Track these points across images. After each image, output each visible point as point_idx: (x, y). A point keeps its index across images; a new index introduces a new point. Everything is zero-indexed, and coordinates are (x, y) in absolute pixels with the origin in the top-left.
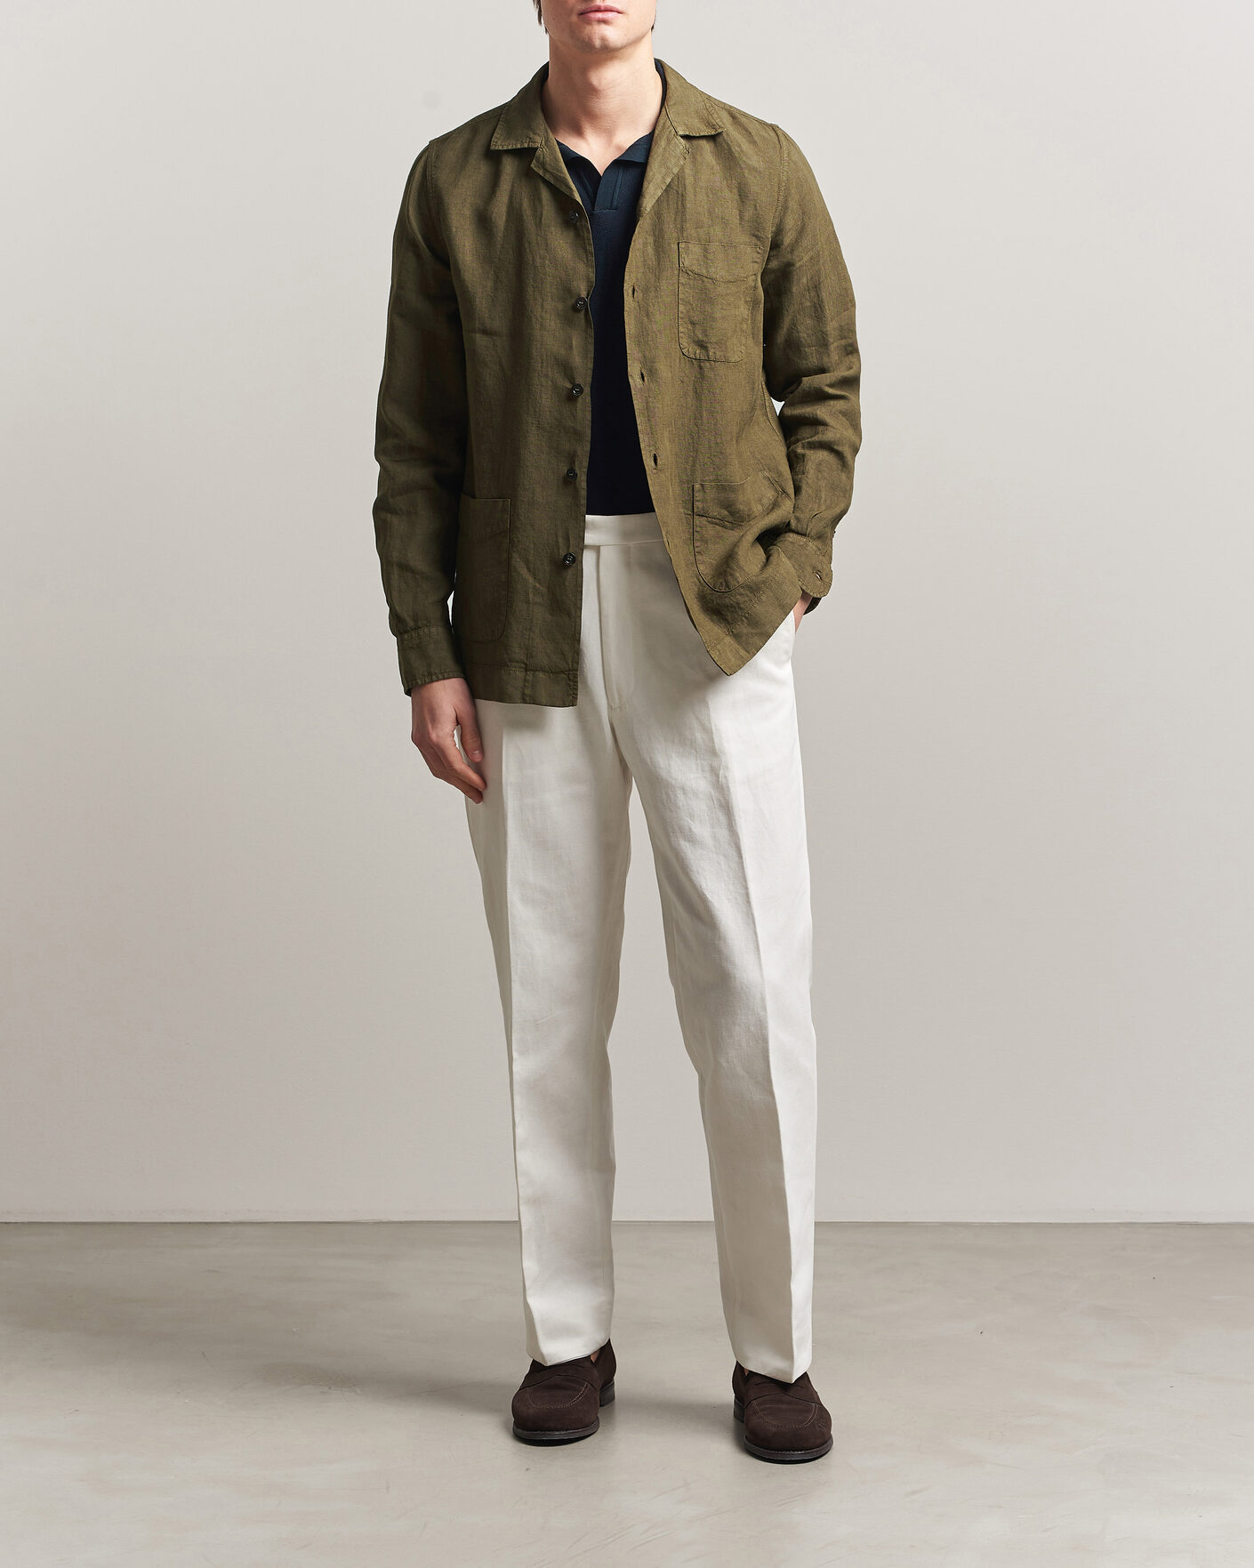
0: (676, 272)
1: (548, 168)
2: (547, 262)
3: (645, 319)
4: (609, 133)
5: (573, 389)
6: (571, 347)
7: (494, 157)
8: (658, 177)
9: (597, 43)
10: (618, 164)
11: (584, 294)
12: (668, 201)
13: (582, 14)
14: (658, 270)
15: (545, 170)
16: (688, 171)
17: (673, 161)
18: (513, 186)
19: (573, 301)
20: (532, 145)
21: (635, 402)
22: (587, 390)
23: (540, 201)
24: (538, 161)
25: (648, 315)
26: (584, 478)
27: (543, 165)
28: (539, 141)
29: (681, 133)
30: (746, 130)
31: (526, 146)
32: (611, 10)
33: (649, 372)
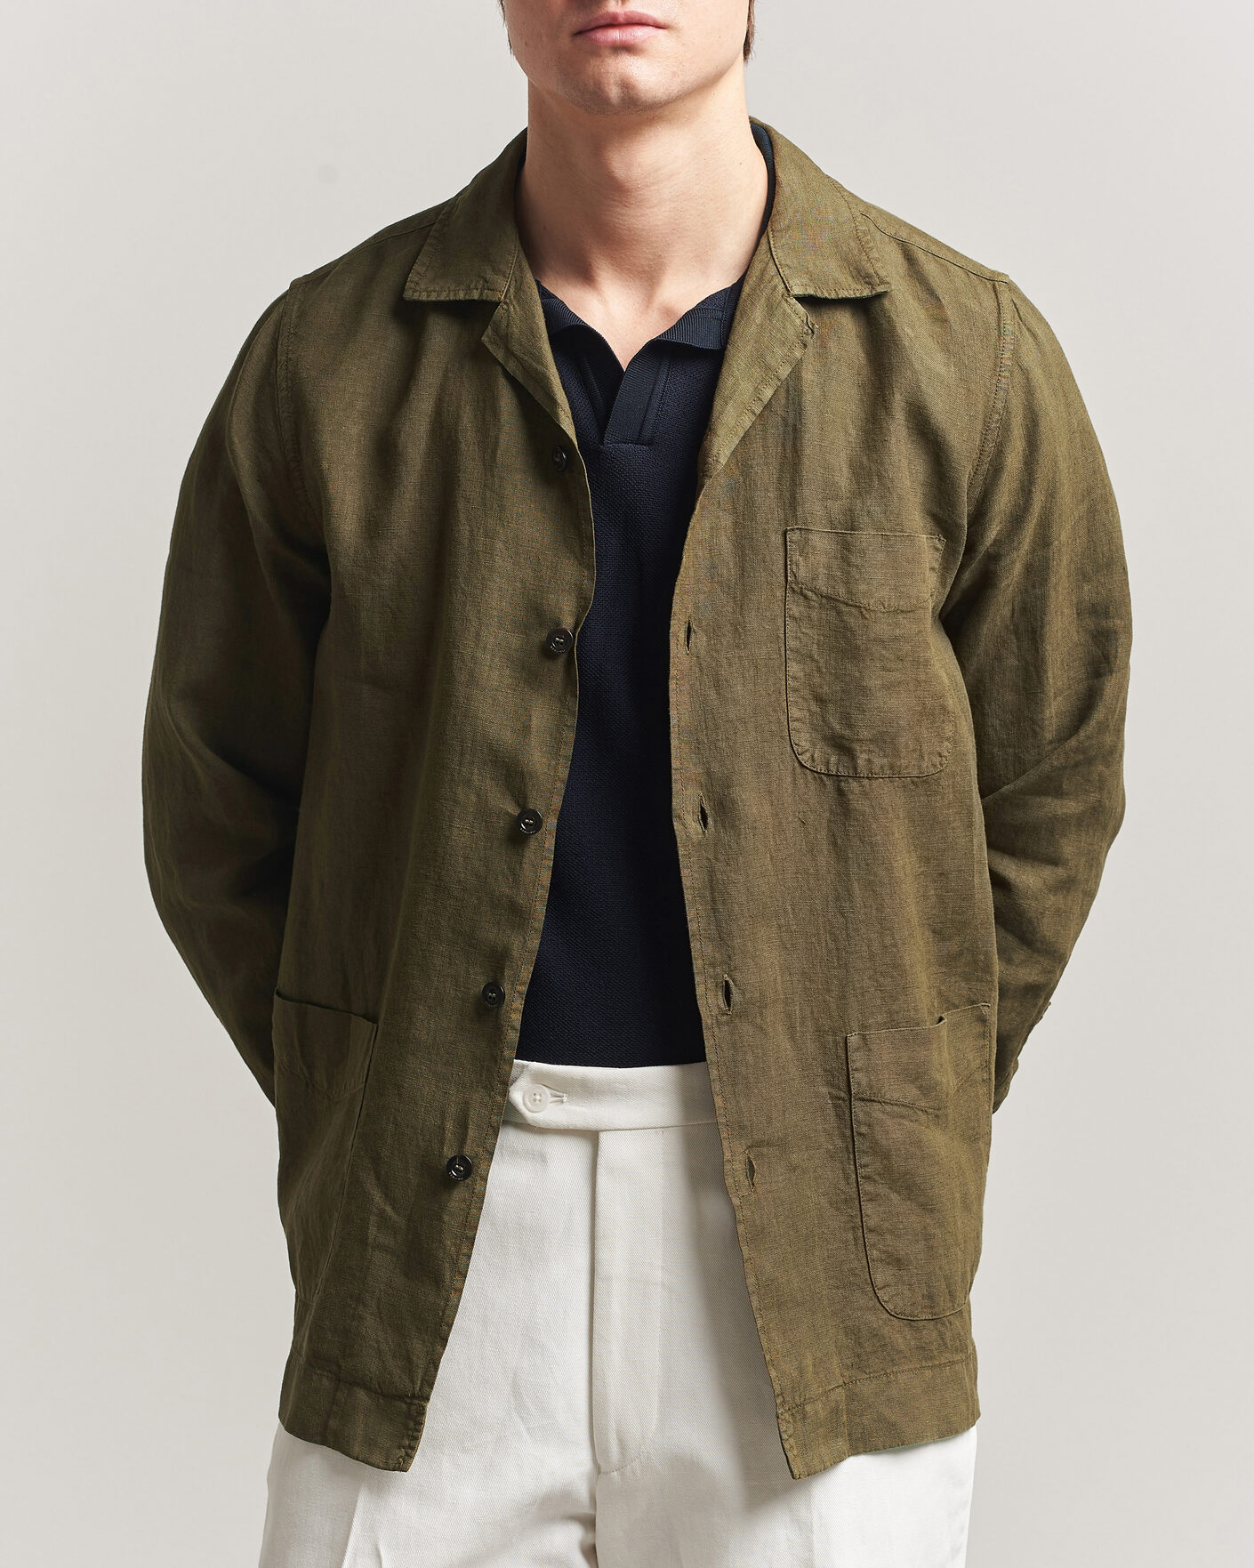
0: (779, 593)
1: (516, 348)
2: (499, 545)
3: (712, 694)
4: (647, 276)
5: (520, 819)
6: (526, 730)
7: (410, 316)
8: (746, 387)
9: (614, 92)
10: (656, 350)
11: (568, 622)
12: (764, 439)
13: (580, 33)
14: (741, 591)
15: (509, 352)
16: (808, 376)
17: (779, 352)
18: (445, 377)
19: (544, 635)
20: (489, 296)
21: (684, 872)
22: (551, 823)
23: (496, 413)
24: (496, 330)
25: (717, 685)
26: (519, 1004)
27: (504, 339)
28: (502, 288)
29: (797, 290)
30: (931, 292)
31: (476, 295)
32: (641, 22)
33: (720, 808)
